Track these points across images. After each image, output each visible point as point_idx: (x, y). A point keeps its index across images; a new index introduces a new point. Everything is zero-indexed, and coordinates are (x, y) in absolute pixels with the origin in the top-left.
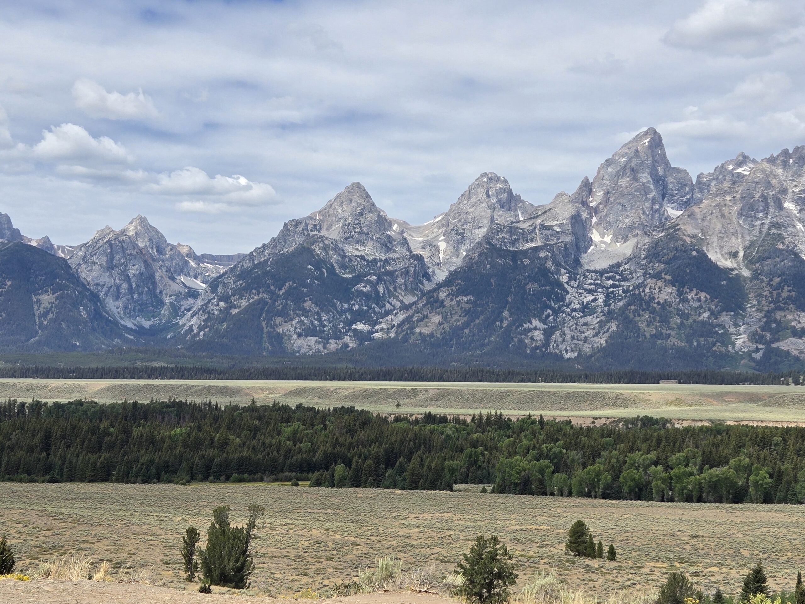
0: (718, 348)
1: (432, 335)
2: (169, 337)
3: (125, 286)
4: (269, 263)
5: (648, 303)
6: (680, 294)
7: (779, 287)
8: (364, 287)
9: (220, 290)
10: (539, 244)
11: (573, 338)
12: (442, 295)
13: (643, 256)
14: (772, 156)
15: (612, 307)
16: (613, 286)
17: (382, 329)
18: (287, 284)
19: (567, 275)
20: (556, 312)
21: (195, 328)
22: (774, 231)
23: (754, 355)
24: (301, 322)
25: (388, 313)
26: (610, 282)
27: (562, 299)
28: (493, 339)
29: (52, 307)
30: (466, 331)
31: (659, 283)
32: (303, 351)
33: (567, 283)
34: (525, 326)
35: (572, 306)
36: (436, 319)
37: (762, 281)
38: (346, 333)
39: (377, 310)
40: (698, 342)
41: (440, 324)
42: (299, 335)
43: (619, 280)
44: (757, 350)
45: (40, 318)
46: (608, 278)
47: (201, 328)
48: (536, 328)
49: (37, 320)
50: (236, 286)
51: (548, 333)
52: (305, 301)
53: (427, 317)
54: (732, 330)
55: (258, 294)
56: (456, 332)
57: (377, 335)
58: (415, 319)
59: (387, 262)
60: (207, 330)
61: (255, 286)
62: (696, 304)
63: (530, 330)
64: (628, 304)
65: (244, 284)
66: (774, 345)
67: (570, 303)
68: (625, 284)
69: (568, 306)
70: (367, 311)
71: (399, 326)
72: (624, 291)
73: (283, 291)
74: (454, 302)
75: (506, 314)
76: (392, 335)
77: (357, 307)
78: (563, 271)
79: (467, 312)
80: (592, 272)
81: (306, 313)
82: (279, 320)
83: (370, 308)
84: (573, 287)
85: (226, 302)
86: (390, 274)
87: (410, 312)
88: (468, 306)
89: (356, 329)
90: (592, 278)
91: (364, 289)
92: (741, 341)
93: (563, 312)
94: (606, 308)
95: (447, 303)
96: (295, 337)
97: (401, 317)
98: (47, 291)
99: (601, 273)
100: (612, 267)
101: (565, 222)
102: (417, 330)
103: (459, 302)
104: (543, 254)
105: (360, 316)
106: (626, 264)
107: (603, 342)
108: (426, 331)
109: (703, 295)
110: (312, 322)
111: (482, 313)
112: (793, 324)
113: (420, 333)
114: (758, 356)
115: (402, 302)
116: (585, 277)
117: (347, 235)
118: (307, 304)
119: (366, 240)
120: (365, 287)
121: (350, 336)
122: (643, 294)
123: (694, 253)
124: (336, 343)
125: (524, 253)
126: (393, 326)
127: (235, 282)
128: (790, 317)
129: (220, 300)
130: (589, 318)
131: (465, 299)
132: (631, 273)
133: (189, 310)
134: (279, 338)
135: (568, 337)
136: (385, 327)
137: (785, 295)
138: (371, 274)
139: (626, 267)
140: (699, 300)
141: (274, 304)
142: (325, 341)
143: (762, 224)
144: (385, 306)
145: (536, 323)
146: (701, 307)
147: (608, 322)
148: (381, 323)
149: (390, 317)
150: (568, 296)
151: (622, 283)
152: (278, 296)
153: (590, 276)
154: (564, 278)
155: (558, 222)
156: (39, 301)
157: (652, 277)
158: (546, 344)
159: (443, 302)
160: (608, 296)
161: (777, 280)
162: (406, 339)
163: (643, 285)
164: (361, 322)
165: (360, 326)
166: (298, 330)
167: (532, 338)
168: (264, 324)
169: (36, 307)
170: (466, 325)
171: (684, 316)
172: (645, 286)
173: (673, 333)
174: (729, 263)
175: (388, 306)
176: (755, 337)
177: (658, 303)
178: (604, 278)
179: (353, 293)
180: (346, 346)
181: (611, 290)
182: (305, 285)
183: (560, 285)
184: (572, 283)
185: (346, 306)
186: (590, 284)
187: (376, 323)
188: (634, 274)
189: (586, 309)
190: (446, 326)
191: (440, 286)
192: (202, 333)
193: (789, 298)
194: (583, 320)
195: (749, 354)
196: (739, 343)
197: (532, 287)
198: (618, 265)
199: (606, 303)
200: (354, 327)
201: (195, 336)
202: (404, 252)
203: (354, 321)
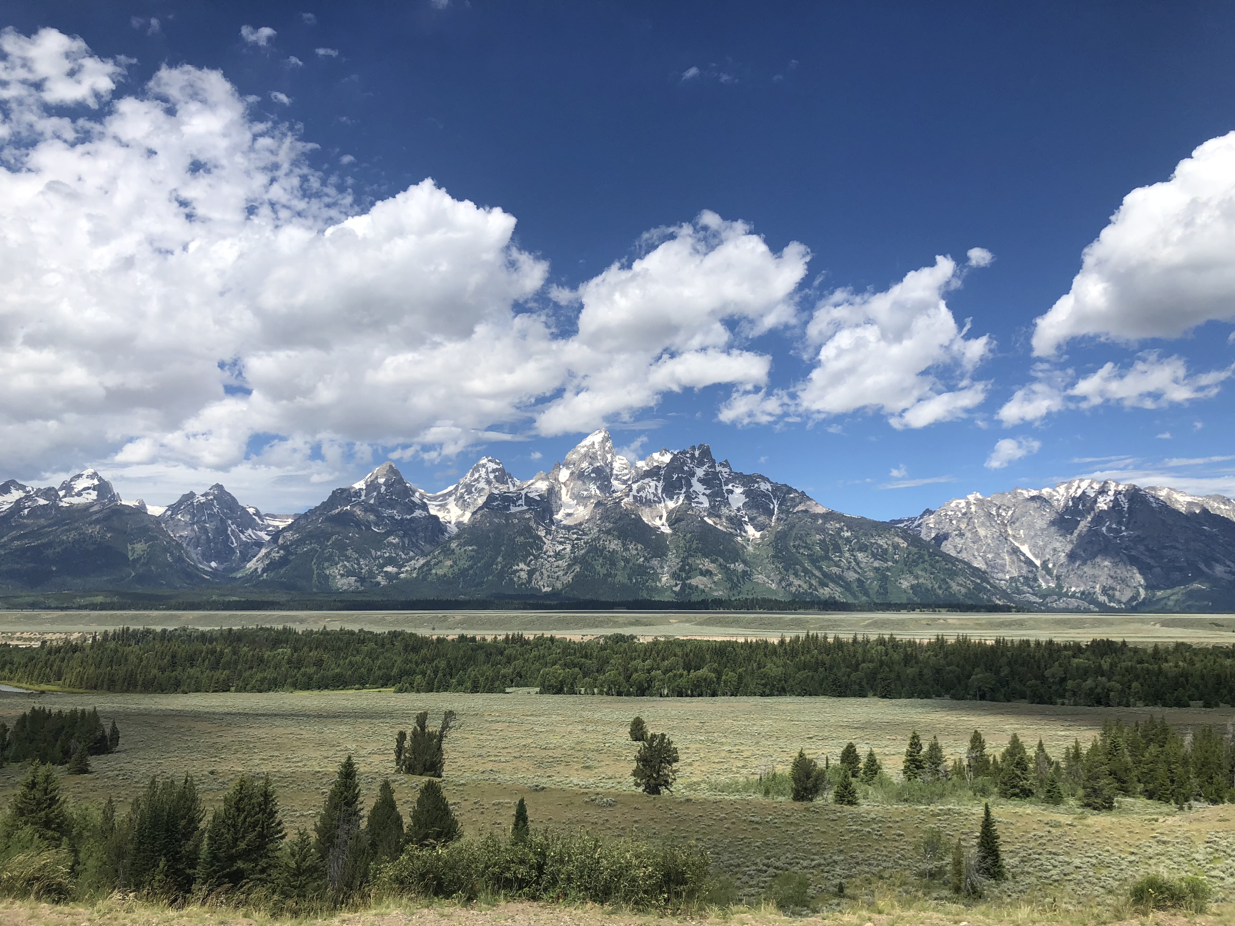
0: (650, 583)
1: (445, 575)
2: (238, 577)
3: (204, 537)
4: (321, 520)
5: (602, 551)
6: (624, 545)
7: (691, 541)
8: (393, 539)
9: (280, 541)
10: (525, 508)
11: (549, 576)
12: (453, 545)
13: (598, 518)
14: (685, 450)
15: (576, 554)
16: (577, 539)
17: (407, 571)
18: (334, 537)
19: (545, 531)
20: (536, 558)
21: (259, 570)
23: (674, 589)
24: (345, 566)
25: (411, 559)
26: (575, 536)
27: (541, 548)
28: (490, 577)
29: (143, 554)
30: (471, 572)
31: (609, 538)
32: (345, 588)
33: (544, 537)
34: (515, 568)
35: (548, 553)
36: (449, 563)
37: (679, 537)
38: (379, 574)
39: (403, 556)
40: (636, 579)
41: (451, 566)
42: (342, 576)
43: (581, 535)
44: (676, 585)
45: (133, 562)
46: (573, 533)
47: (264, 570)
48: (521, 570)
49: (131, 564)
50: (294, 538)
51: (531, 573)
52: (347, 550)
53: (441, 562)
54: (659, 571)
55: (312, 544)
56: (463, 572)
57: (402, 576)
58: (432, 563)
59: (412, 520)
60: (269, 571)
62: (635, 552)
63: (517, 571)
64: (588, 552)
65: (300, 537)
66: (688, 582)
67: (547, 551)
68: (586, 538)
69: (545, 553)
70: (395, 558)
71: (420, 568)
72: (585, 543)
73: (331, 542)
74: (462, 550)
75: (500, 559)
76: (414, 575)
77: (388, 554)
78: (541, 528)
79: (472, 558)
80: (562, 528)
81: (348, 559)
82: (326, 564)
83: (398, 555)
84: (548, 540)
85: (284, 550)
86: (414, 530)
87: (429, 558)
88: (473, 553)
89: (387, 571)
90: (562, 534)
91: (394, 541)
93: (542, 558)
94: (572, 555)
95: (457, 551)
96: (339, 577)
97: (422, 562)
98: (140, 541)
99: (569, 529)
100: (576, 525)
101: (543, 493)
102: (434, 571)
103: (465, 550)
104: (527, 516)
105: (391, 561)
106: (586, 523)
107: (570, 579)
108: (440, 572)
109: (639, 546)
110: (352, 565)
111: (482, 558)
112: (700, 566)
113: (436, 574)
114: (677, 589)
116: (558, 532)
117: (381, 500)
118: (349, 552)
119: (396, 504)
121: (382, 576)
122: (598, 545)
123: (633, 516)
124: (371, 582)
125: (514, 515)
126: (415, 569)
127: (292, 535)
128: (698, 562)
129: (280, 549)
130: (560, 562)
131: (470, 548)
132: (590, 530)
134: (327, 577)
135: (545, 576)
136: (409, 569)
137: (694, 546)
138: (399, 530)
139: (586, 525)
140: (637, 549)
141: (323, 552)
142: (363, 580)
143: (679, 497)
144: (409, 553)
145: (522, 566)
146: (638, 554)
147: (574, 564)
148: (406, 566)
149: (413, 562)
150: (545, 546)
151: (583, 537)
152: (327, 546)
153: (560, 532)
154: (542, 533)
155: (538, 494)
156: (133, 548)
157: (604, 532)
158: (529, 581)
159: (453, 550)
160: (573, 546)
161: (689, 535)
162: (424, 579)
163: (599, 539)
164: (390, 565)
165: (389, 569)
166: (341, 572)
167: (519, 577)
168: (315, 567)
169: (129, 554)
170: (471, 567)
171: (627, 561)
172: (600, 539)
173: (619, 573)
174: (656, 524)
175: (412, 554)
176: (675, 576)
177: (609, 551)
178: (570, 533)
179: (384, 544)
180: (379, 584)
181: (576, 542)
182: (348, 538)
183: (539, 538)
184: (548, 537)
185: (379, 553)
186: (561, 537)
187: (403, 566)
188: (592, 531)
189: (558, 555)
190: (456, 568)
191: (451, 539)
192: (265, 575)
193: (697, 548)
194: (556, 564)
195: (671, 587)
196: (664, 579)
197: (520, 539)
198: (581, 524)
199: (572, 552)
200: (385, 569)
201: (259, 576)
202: (424, 514)
203: (385, 565)
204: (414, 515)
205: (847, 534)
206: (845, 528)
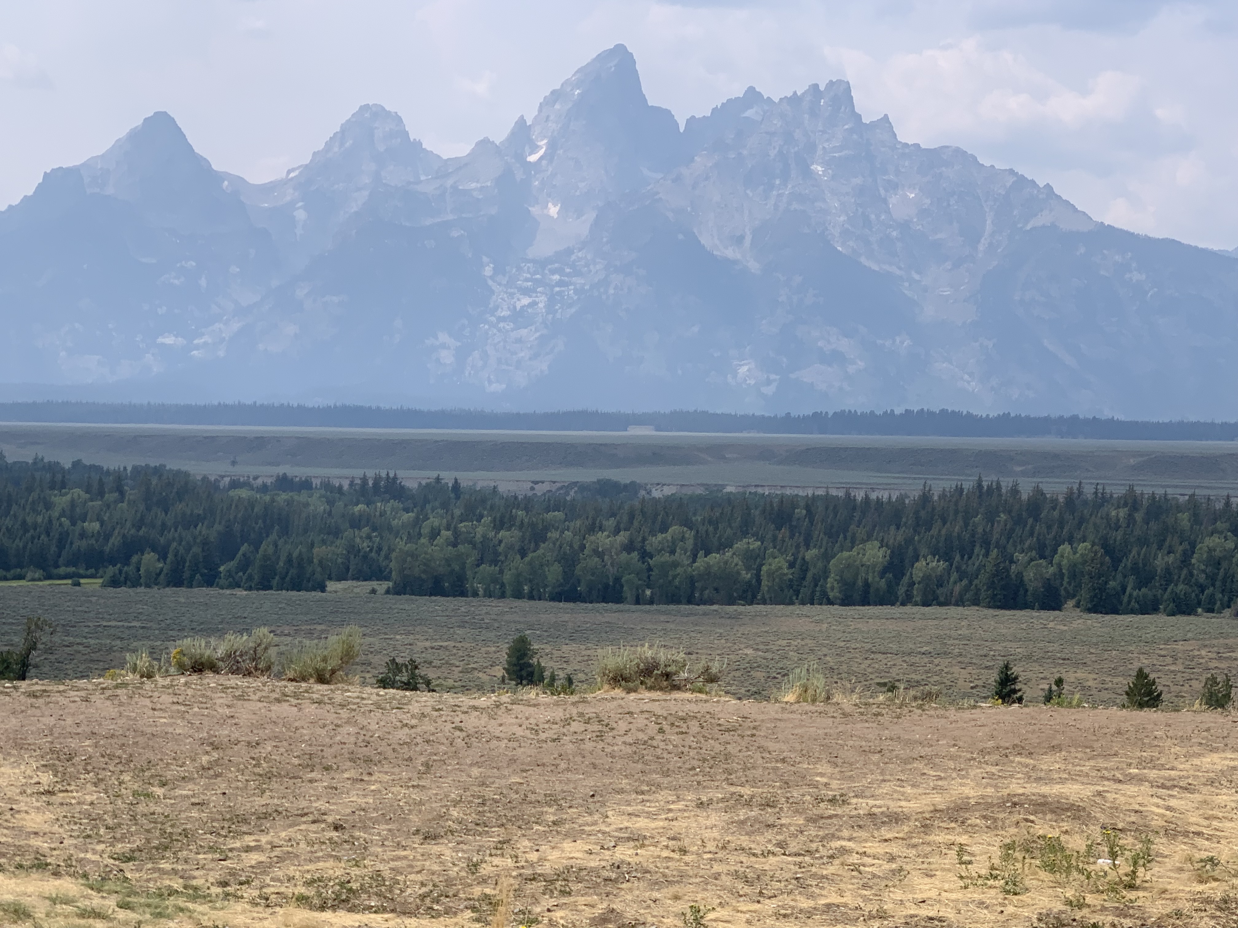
0: (713, 378)
1: (283, 355)
5: (612, 310)
7: (801, 289)
8: (175, 278)
10: (451, 217)
11: (499, 361)
12: (300, 293)
13: (605, 240)
14: (795, 93)
15: (558, 316)
16: (560, 283)
17: (206, 344)
19: (492, 265)
20: (474, 322)
22: (795, 206)
23: (763, 390)
24: (76, 332)
25: (214, 320)
26: (556, 277)
27: (484, 302)
31: (629, 281)
32: (77, 377)
33: (491, 277)
34: (428, 343)
35: (499, 313)
36: (291, 329)
37: (778, 280)
38: (146, 350)
39: (197, 314)
40: (684, 369)
42: (71, 352)
43: (568, 275)
44: (769, 382)
46: (553, 272)
48: (444, 346)
51: (462, 354)
53: (276, 327)
54: (732, 352)
56: (322, 350)
57: (197, 354)
59: (212, 239)
62: (682, 313)
63: (434, 349)
64: (582, 312)
66: (793, 376)
67: (496, 308)
68: (579, 281)
69: (492, 313)
70: (181, 316)
71: (232, 339)
72: (576, 292)
73: (46, 282)
74: (320, 302)
75: (398, 323)
77: (164, 309)
78: (485, 259)
79: (339, 320)
80: (529, 261)
83: (185, 311)
84: (500, 284)
86: (217, 258)
87: (250, 318)
88: (339, 311)
89: (163, 344)
90: (529, 272)
91: (176, 282)
92: (745, 368)
93: (486, 322)
94: (550, 317)
95: (308, 305)
97: (236, 326)
99: (542, 264)
100: (558, 254)
101: (489, 184)
102: (261, 347)
103: (325, 305)
104: (455, 234)
105: (171, 323)
106: (580, 250)
107: (544, 367)
108: (275, 348)
109: (692, 300)
110: (91, 331)
111: (361, 320)
112: (820, 344)
113: (266, 352)
114: (769, 390)
115: (236, 302)
116: (519, 268)
117: (148, 196)
118: (84, 303)
120: (177, 278)
121: (153, 355)
122: (604, 297)
123: (681, 237)
124: (131, 365)
125: (427, 231)
126: (222, 340)
128: (816, 334)
130: (524, 332)
131: (335, 299)
132: (587, 265)
134: (40, 356)
135: (492, 360)
136: (210, 341)
137: (809, 301)
138: (187, 259)
139: (580, 254)
140: (687, 307)
142: (114, 362)
143: (779, 195)
144: (209, 308)
145: (443, 337)
146: (689, 317)
147: (552, 337)
148: (203, 334)
150: (493, 298)
151: (574, 279)
152: (37, 290)
153: (526, 268)
154: (487, 271)
155: (479, 185)
157: (618, 271)
158: (459, 370)
159: (301, 303)
160: (552, 299)
161: (798, 279)
162: (243, 361)
163: (604, 283)
164: (170, 332)
165: (169, 340)
167: (438, 361)
170: (338, 340)
171: (665, 330)
172: (608, 285)
173: (648, 356)
174: (730, 253)
175: (215, 309)
176: (765, 364)
177: (627, 311)
178: (546, 271)
179: (157, 287)
181: (557, 289)
183: (480, 280)
184: (499, 278)
185: (146, 307)
186: (527, 280)
187: (195, 334)
188: (591, 267)
189: (520, 317)
190: (306, 341)
191: (296, 278)
193: (815, 306)
194: (515, 335)
195: (757, 387)
196: (742, 371)
198: (569, 251)
199: (551, 309)
200: (160, 340)
203: (161, 332)
205: (1136, 276)
206: (1134, 265)
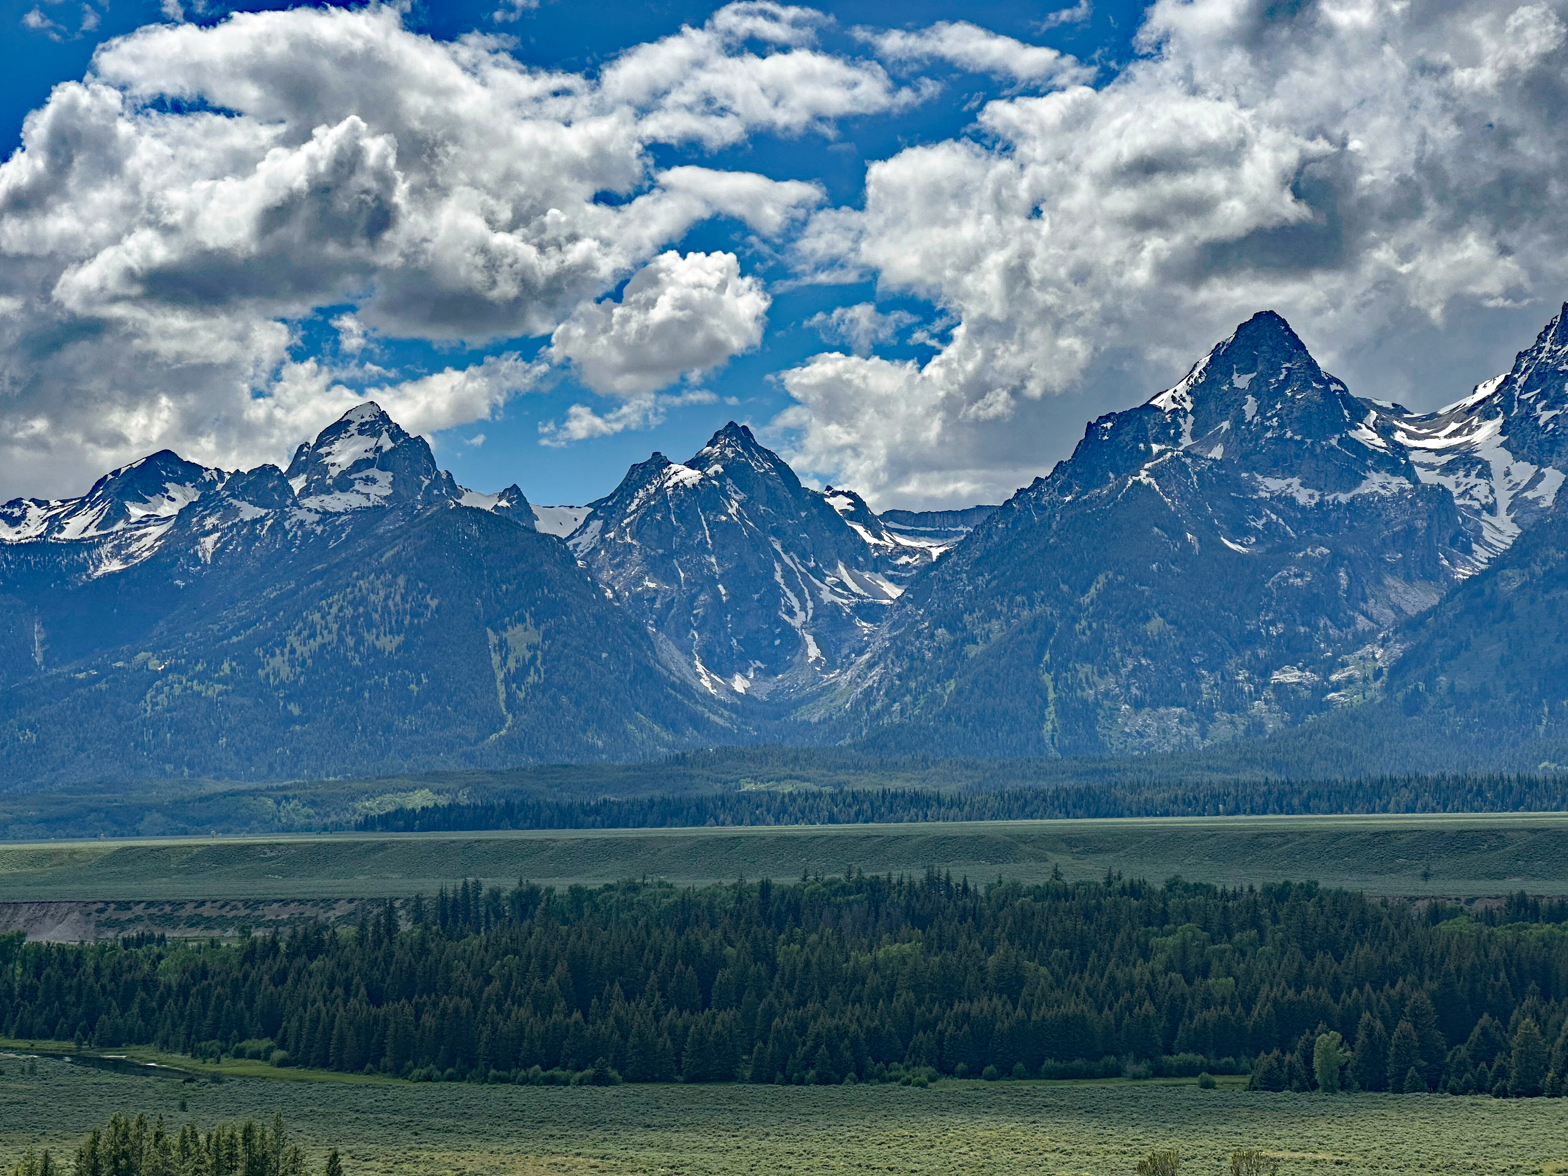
2: (815, 719)
4: (1054, 526)
8: (1296, 576)
17: (1350, 680)
18: (1102, 578)
21: (878, 696)
29: (534, 658)
32: (1151, 743)
38: (1256, 694)
39: (1334, 632)
41: (1504, 663)
42: (1138, 705)
45: (507, 686)
47: (892, 695)
49: (501, 689)
50: (976, 588)
52: (1147, 618)
55: (1032, 605)
57: (1336, 698)
58: (1436, 653)
59: (1357, 508)
60: (908, 698)
61: (1021, 584)
65: (994, 583)
70: (1308, 637)
76: (1377, 696)
77: (1280, 627)
81: (1151, 647)
82: (1084, 669)
83: (1315, 628)
85: (951, 629)
89: (1281, 684)
91: (1298, 582)
96: (1126, 708)
98: (521, 619)
115: (1398, 610)
118: (1155, 625)
119: (1297, 456)
120: (1300, 575)
121: (1267, 701)
124: (1232, 722)
127: (972, 578)
129: (936, 625)
133: (860, 653)
134: (1087, 713)
138: (1314, 544)
141: (1071, 628)
142: (1205, 716)
144: (1352, 621)
148: (1344, 665)
156: (502, 645)
164: (1293, 664)
165: (1289, 676)
166: (1133, 691)
168: (1047, 678)
169: (496, 659)
175: (1362, 623)
179: (1268, 593)
180: (1258, 726)
182: (1146, 578)
185: (1251, 625)
187: (1332, 666)
191: (1498, 564)
192: (897, 706)
200: (1277, 677)
201: (878, 715)
202: (1398, 483)
203: (1277, 664)
204: (1365, 489)
